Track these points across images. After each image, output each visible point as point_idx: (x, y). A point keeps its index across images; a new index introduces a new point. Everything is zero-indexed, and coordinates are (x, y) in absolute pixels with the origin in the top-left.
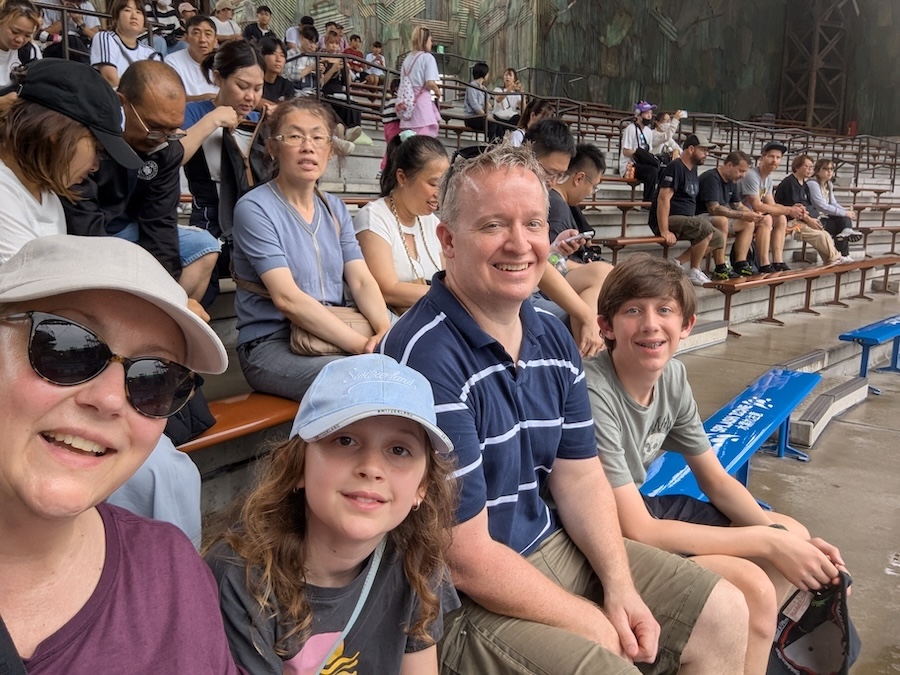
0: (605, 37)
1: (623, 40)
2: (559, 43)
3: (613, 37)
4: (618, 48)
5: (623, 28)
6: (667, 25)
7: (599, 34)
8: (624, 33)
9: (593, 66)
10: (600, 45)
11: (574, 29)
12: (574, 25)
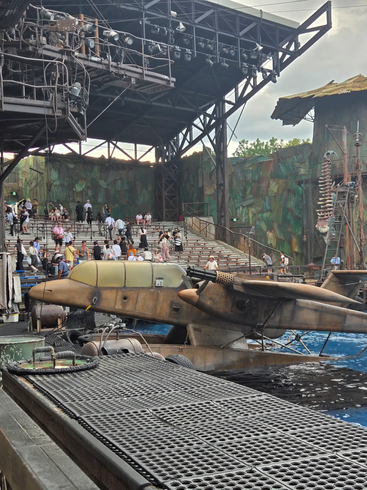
0: (75, 188)
1: (83, 189)
2: (56, 192)
3: (79, 188)
4: (81, 192)
5: (83, 185)
6: (103, 183)
7: (73, 187)
8: (84, 186)
9: (71, 199)
10: (73, 191)
11: (62, 187)
12: (62, 185)
